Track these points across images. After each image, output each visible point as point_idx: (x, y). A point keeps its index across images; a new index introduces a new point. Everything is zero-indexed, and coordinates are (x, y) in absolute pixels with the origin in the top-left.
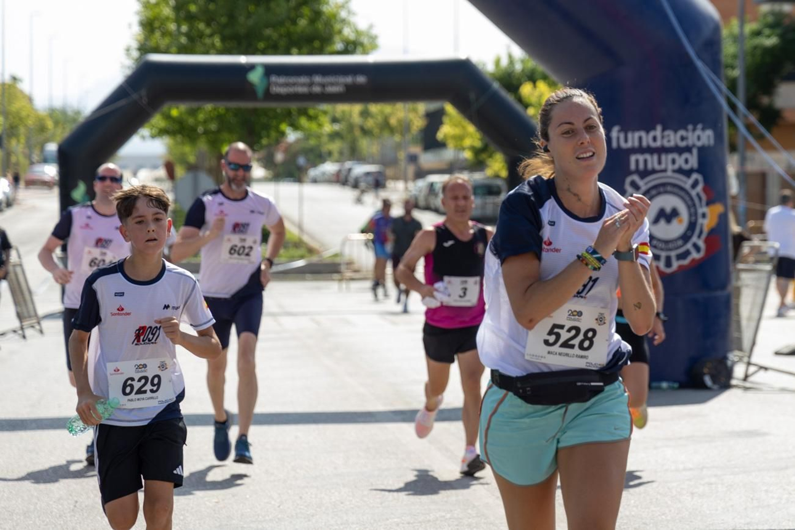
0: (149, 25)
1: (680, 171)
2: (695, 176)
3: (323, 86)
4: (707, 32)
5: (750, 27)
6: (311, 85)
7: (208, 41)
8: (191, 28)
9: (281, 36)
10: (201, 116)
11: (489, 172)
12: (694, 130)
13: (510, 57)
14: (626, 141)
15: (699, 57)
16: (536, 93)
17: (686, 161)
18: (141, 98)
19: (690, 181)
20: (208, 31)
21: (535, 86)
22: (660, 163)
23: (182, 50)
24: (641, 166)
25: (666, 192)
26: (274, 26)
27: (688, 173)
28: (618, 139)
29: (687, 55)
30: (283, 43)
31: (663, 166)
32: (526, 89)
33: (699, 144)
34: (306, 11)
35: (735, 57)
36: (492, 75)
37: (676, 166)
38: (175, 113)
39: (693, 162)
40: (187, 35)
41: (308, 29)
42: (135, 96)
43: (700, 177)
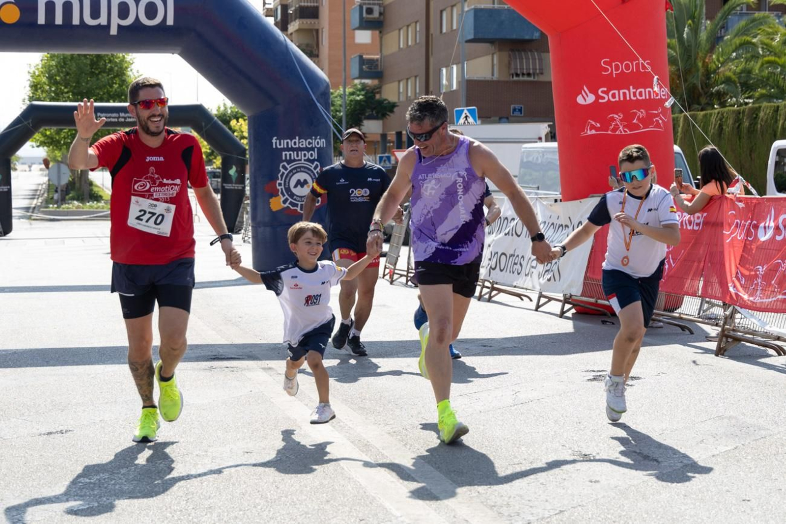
0: (35, 87)
1: (308, 160)
2: (316, 163)
3: (125, 118)
4: (322, 88)
5: (349, 90)
6: (119, 117)
7: (66, 95)
8: (57, 89)
9: (104, 94)
10: (63, 135)
11: (215, 166)
12: (315, 139)
13: (225, 105)
14: (280, 145)
15: (318, 102)
16: (239, 124)
17: (312, 155)
18: (29, 123)
19: (313, 166)
20: (66, 90)
21: (238, 121)
22: (298, 156)
23: (52, 99)
24: (288, 158)
25: (301, 171)
26: (100, 88)
27: (312, 161)
28: (276, 143)
29: (312, 99)
30: (105, 96)
31: (299, 158)
32: (233, 123)
33: (318, 146)
34: (117, 80)
35: (341, 106)
36: (216, 115)
37: (306, 158)
38: (48, 133)
39: (315, 156)
40: (54, 92)
41: (118, 90)
42: (26, 123)
43: (318, 164)
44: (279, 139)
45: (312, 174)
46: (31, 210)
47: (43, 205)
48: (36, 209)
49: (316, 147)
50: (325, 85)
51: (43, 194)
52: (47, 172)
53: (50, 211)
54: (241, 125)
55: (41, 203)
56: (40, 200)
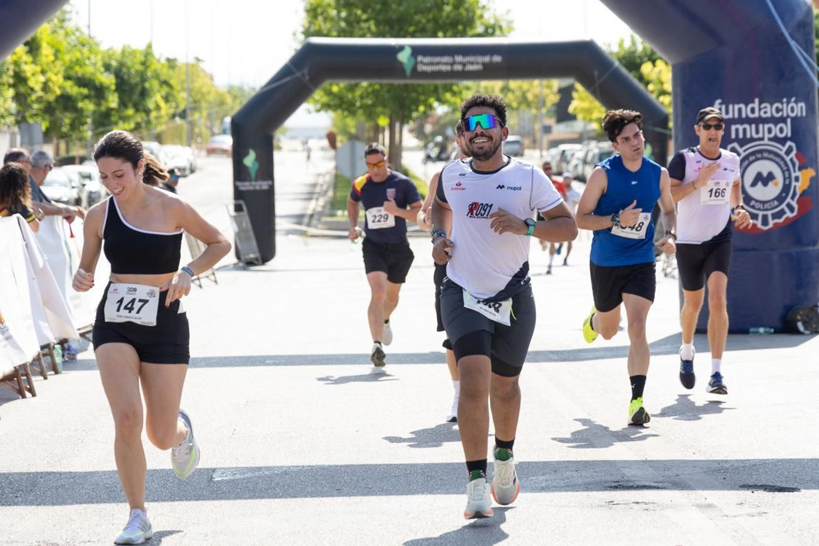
0: (313, 11)
1: (776, 139)
2: (789, 143)
3: (464, 65)
4: (800, 16)
6: (453, 63)
7: (364, 25)
8: (349, 14)
9: (428, 21)
10: (358, 92)
12: (788, 103)
13: (632, 40)
14: (727, 112)
15: (793, 38)
16: (656, 71)
17: (781, 130)
18: (304, 76)
19: (785, 149)
20: (364, 17)
21: (654, 65)
22: (757, 132)
23: (342, 33)
24: (741, 136)
25: (763, 158)
26: (423, 12)
27: (782, 141)
29: (782, 35)
30: (430, 26)
31: (760, 135)
32: (646, 68)
33: (793, 115)
36: (618, 55)
37: (772, 135)
38: (335, 89)
39: (788, 131)
40: (346, 20)
41: (452, 15)
42: (298, 74)
43: (793, 145)
44: (726, 102)
45: (782, 163)
46: (306, 220)
47: (327, 211)
48: (316, 217)
49: (788, 116)
50: (804, 9)
51: (326, 192)
52: (332, 153)
53: (338, 223)
54: (660, 72)
55: (324, 207)
56: (321, 202)
